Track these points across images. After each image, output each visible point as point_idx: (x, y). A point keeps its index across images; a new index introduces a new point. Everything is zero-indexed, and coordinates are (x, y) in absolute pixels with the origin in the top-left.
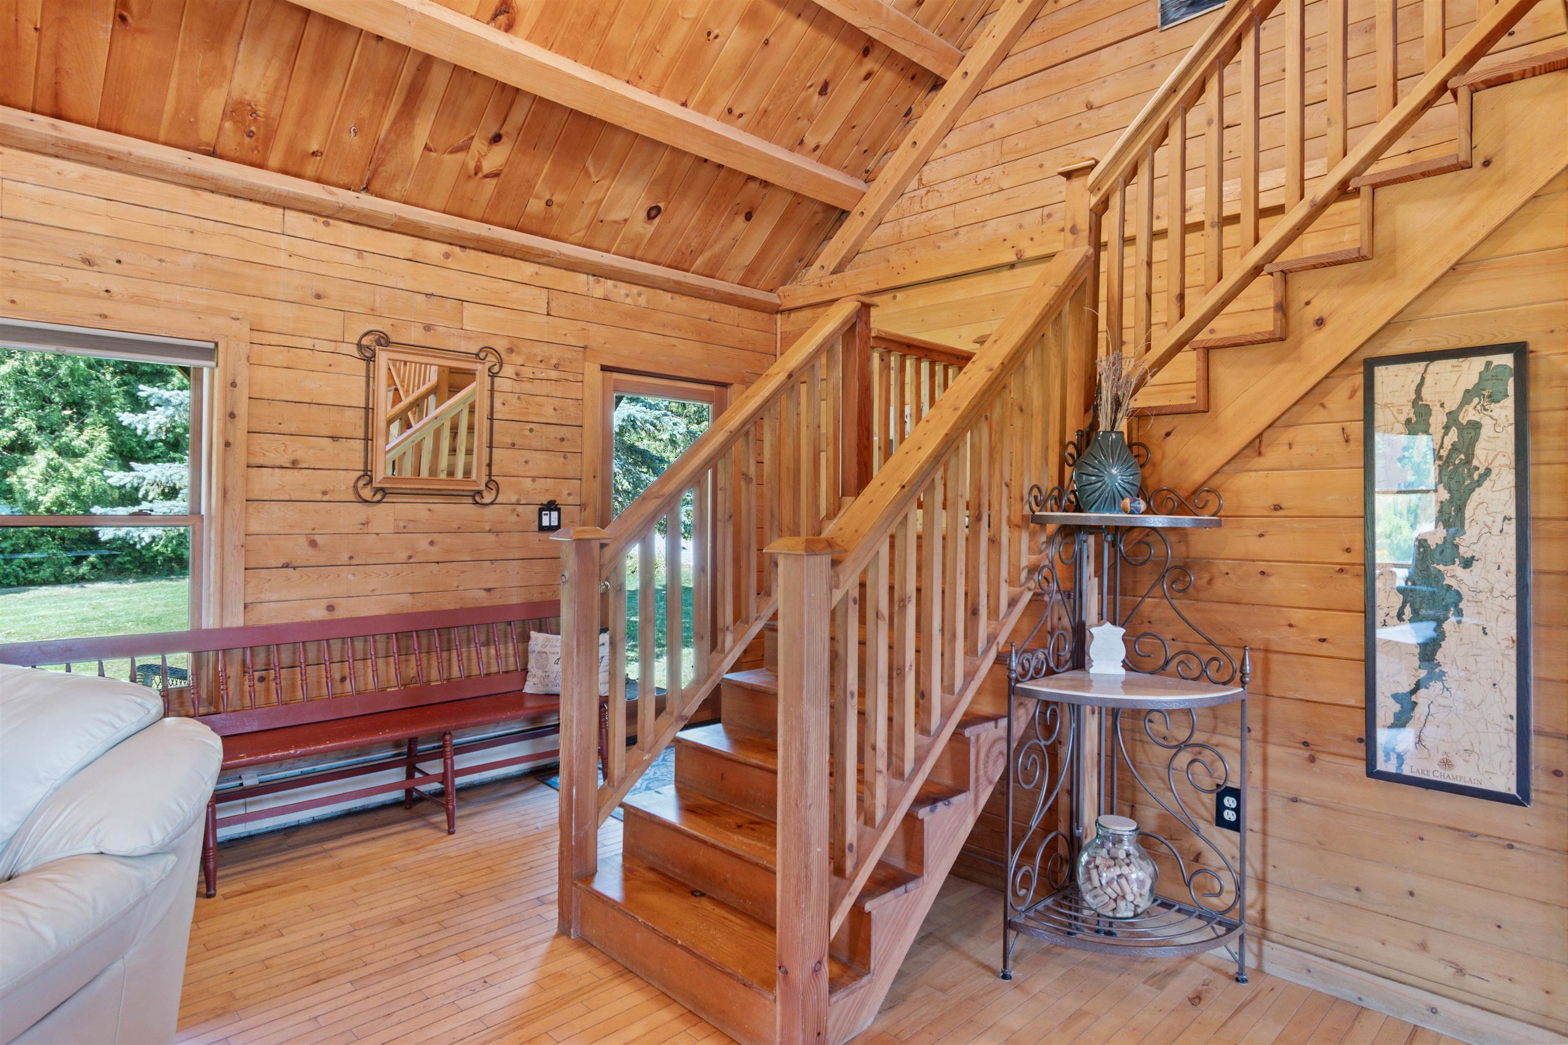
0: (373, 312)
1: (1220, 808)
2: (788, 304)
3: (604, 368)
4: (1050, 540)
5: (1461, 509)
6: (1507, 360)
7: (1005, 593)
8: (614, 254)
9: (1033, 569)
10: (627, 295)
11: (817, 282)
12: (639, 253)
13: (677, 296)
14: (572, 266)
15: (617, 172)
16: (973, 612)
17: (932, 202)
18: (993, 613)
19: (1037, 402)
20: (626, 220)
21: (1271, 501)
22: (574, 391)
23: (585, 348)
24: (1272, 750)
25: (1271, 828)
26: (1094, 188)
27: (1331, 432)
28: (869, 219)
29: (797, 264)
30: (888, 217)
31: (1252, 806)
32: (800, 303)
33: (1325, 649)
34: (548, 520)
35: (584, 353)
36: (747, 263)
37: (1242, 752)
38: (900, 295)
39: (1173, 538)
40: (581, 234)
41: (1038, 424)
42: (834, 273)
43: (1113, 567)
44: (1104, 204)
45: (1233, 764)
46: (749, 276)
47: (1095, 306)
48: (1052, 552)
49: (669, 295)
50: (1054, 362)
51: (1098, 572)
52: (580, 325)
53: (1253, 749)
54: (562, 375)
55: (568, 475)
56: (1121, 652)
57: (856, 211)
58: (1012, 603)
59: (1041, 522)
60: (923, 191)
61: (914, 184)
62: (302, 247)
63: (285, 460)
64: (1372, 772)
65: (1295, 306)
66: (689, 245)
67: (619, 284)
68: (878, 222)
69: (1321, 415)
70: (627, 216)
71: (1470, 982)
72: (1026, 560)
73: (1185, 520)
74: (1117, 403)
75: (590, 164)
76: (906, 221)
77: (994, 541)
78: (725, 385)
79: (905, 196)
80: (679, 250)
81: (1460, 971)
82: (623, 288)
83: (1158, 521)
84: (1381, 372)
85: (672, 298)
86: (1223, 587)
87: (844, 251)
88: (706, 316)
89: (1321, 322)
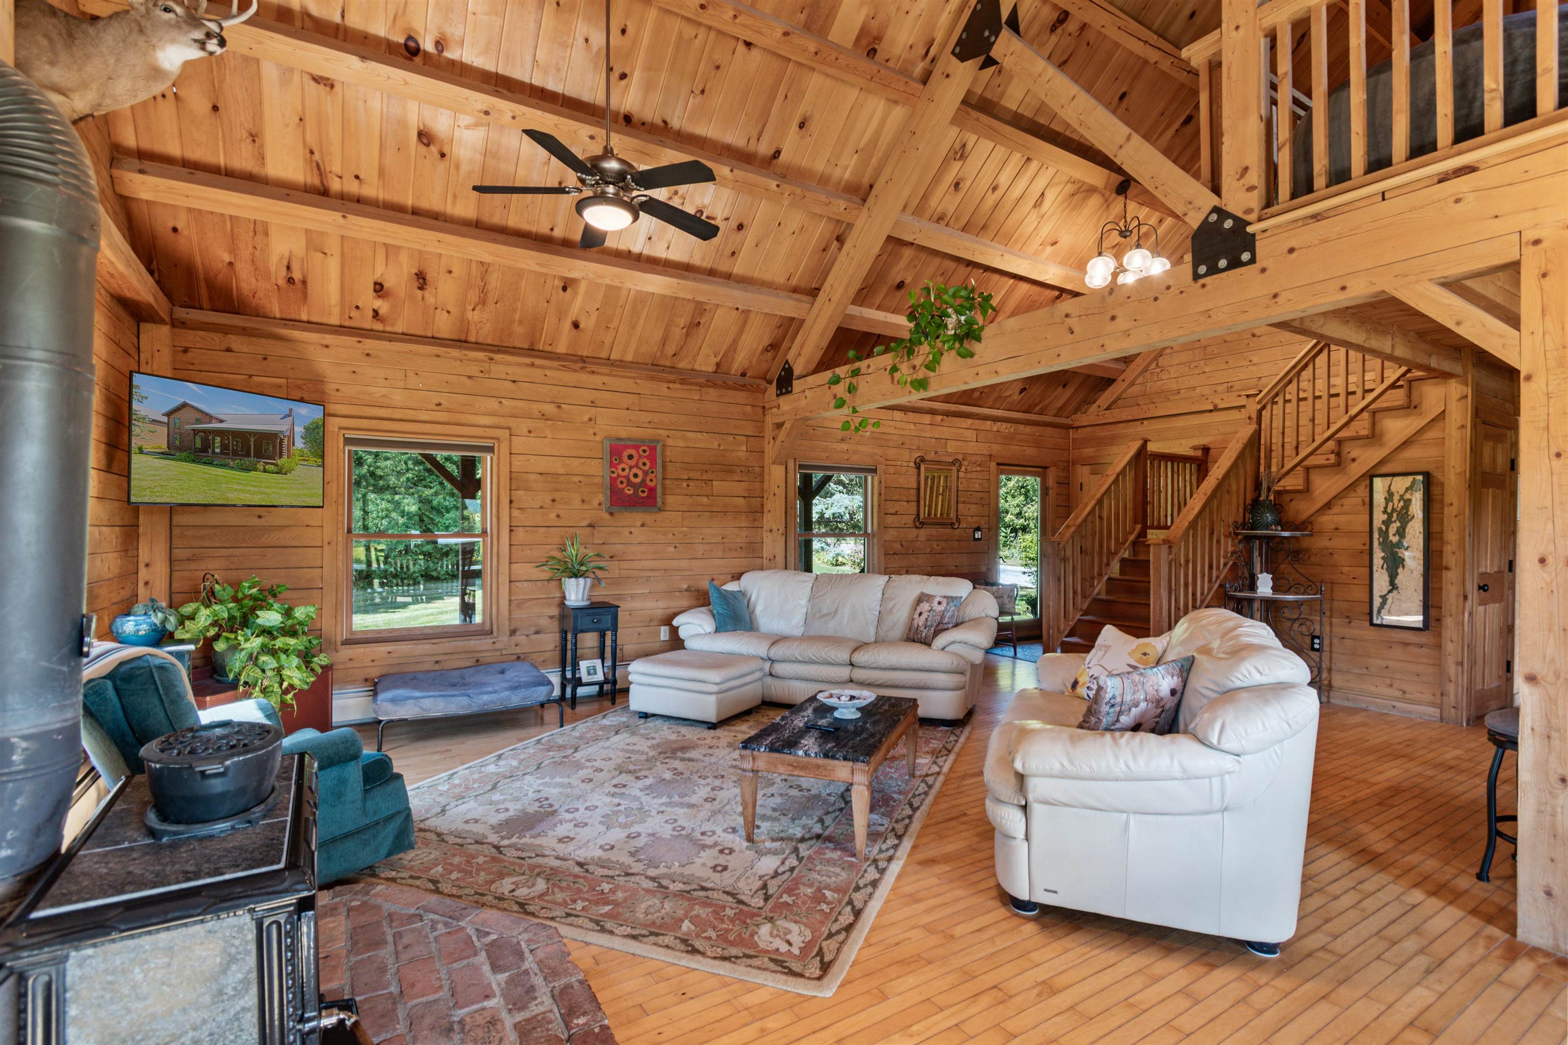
0: (919, 449)
1: (1313, 643)
2: (1076, 425)
3: (998, 464)
4: (1240, 542)
5: (1404, 530)
6: (1420, 478)
7: (1222, 561)
8: (1002, 409)
9: (1233, 553)
10: (1006, 428)
11: (1098, 413)
12: (1013, 407)
13: (1026, 426)
14: (985, 418)
16: (1211, 567)
17: (1165, 376)
18: (1218, 568)
19: (1234, 488)
20: (1010, 396)
21: (1334, 526)
22: (986, 475)
23: (990, 455)
24: (1334, 620)
25: (1334, 649)
26: (1259, 403)
27: (1359, 500)
28: (1127, 383)
30: (1140, 381)
31: (1326, 642)
32: (1084, 424)
33: (1356, 581)
34: (978, 535)
35: (990, 458)
36: (1060, 406)
37: (1321, 622)
39: (1293, 541)
41: (1234, 499)
42: (1106, 409)
43: (1267, 553)
44: (1264, 407)
45: (1317, 627)
46: (1060, 412)
47: (1259, 451)
48: (1241, 546)
49: (1023, 426)
50: (1241, 471)
51: (1260, 555)
52: (988, 445)
53: (1325, 619)
54: (982, 469)
55: (984, 515)
56: (1271, 584)
57: (1119, 378)
58: (1225, 565)
59: (1237, 534)
60: (1158, 370)
61: (1153, 365)
62: (898, 425)
63: (893, 511)
64: (1372, 624)
65: (1344, 453)
67: (1005, 423)
68: (1132, 384)
69: (1353, 494)
70: (1011, 394)
71: (1408, 696)
72: (1230, 549)
73: (1298, 533)
74: (1269, 489)
76: (1149, 385)
77: (1218, 542)
78: (1045, 468)
79: (1149, 372)
81: (1404, 692)
82: (1005, 425)
83: (1286, 534)
84: (1376, 480)
86: (1314, 559)
87: (1112, 399)
89: (1354, 460)
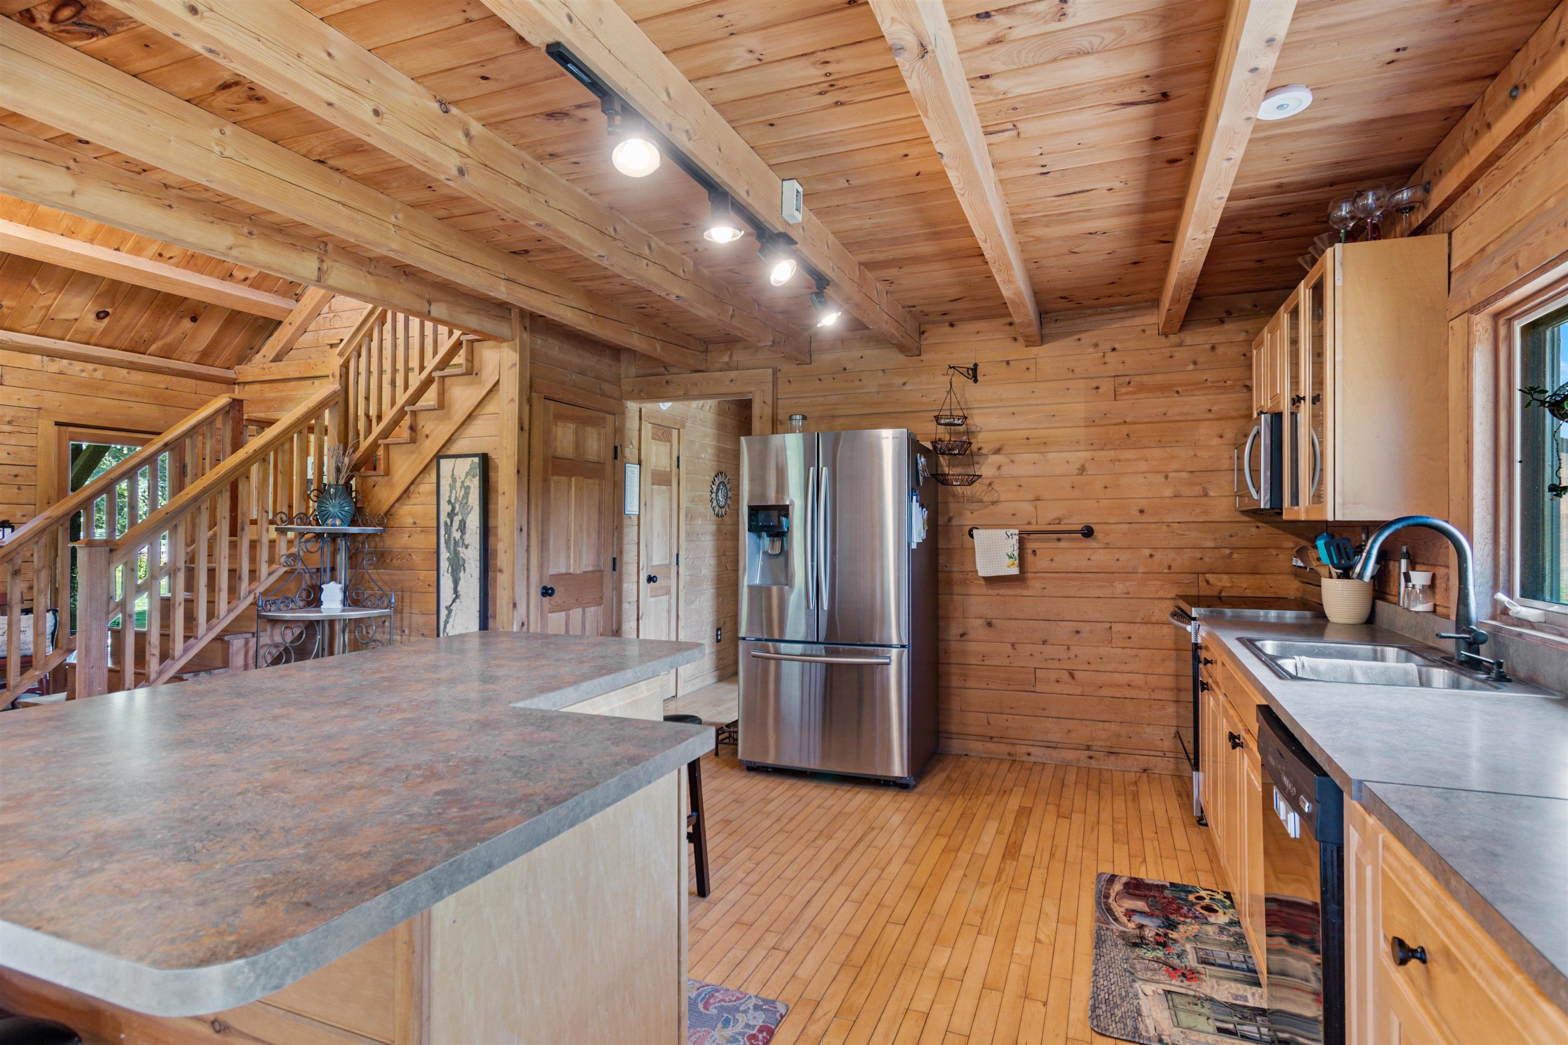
2: (241, 380)
3: (58, 424)
5: (464, 524)
6: (476, 460)
8: (69, 341)
10: (83, 371)
11: (261, 366)
12: (93, 341)
13: (133, 372)
15: (62, 288)
16: (239, 578)
17: (338, 323)
18: (257, 578)
20: (76, 320)
21: (412, 520)
22: (29, 441)
23: (39, 409)
26: (341, 354)
27: (429, 488)
28: (295, 327)
29: (249, 351)
30: (311, 328)
32: (250, 379)
33: (430, 589)
35: (39, 413)
36: (201, 349)
38: (317, 382)
39: (375, 539)
40: (34, 327)
42: (273, 361)
44: (347, 362)
46: (204, 357)
49: (126, 371)
52: (35, 392)
54: (16, 429)
55: (21, 502)
56: (340, 596)
57: (286, 321)
59: (284, 531)
60: (331, 315)
61: (326, 309)
65: (419, 428)
66: (142, 336)
67: (74, 362)
68: (303, 331)
69: (425, 481)
70: (77, 317)
75: (34, 282)
76: (322, 333)
79: (321, 316)
80: (132, 339)
82: (78, 366)
84: (442, 461)
85: (128, 373)
87: (279, 347)
88: (163, 386)
89: (427, 436)
